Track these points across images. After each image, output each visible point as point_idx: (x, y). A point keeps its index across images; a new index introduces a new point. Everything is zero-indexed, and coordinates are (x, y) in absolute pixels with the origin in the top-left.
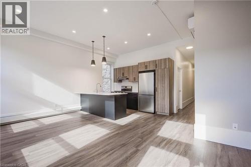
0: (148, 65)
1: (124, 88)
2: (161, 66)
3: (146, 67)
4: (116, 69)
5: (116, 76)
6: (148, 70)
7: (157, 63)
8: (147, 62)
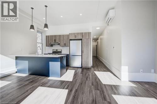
0: (77, 35)
1: (55, 51)
2: (86, 37)
3: (76, 36)
4: (49, 36)
5: (49, 42)
6: (77, 38)
7: (83, 34)
8: (76, 33)
